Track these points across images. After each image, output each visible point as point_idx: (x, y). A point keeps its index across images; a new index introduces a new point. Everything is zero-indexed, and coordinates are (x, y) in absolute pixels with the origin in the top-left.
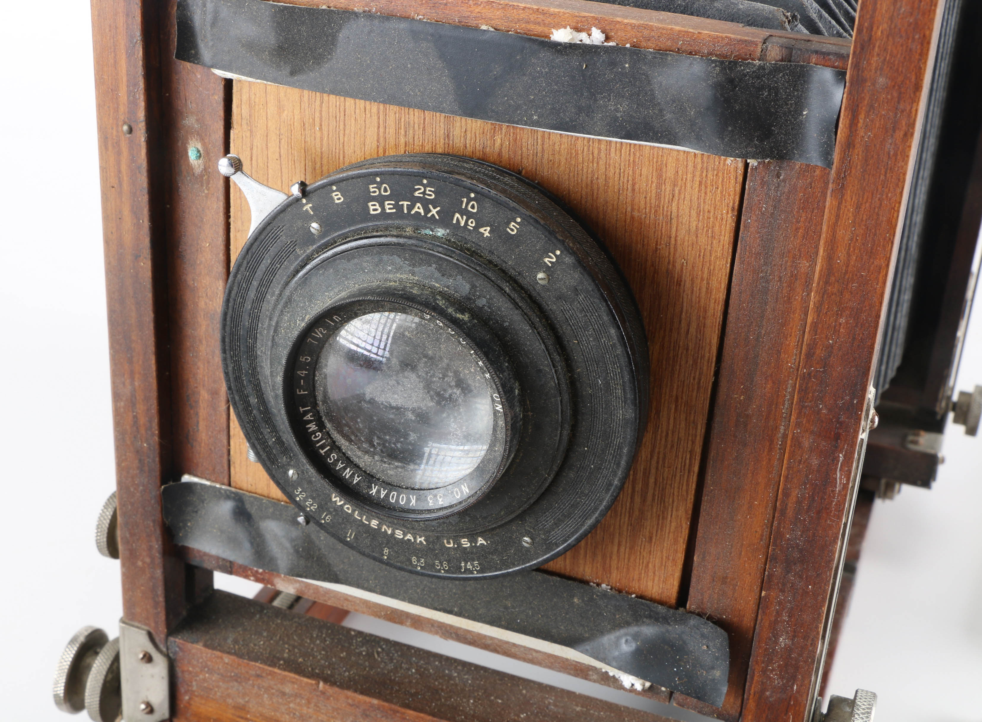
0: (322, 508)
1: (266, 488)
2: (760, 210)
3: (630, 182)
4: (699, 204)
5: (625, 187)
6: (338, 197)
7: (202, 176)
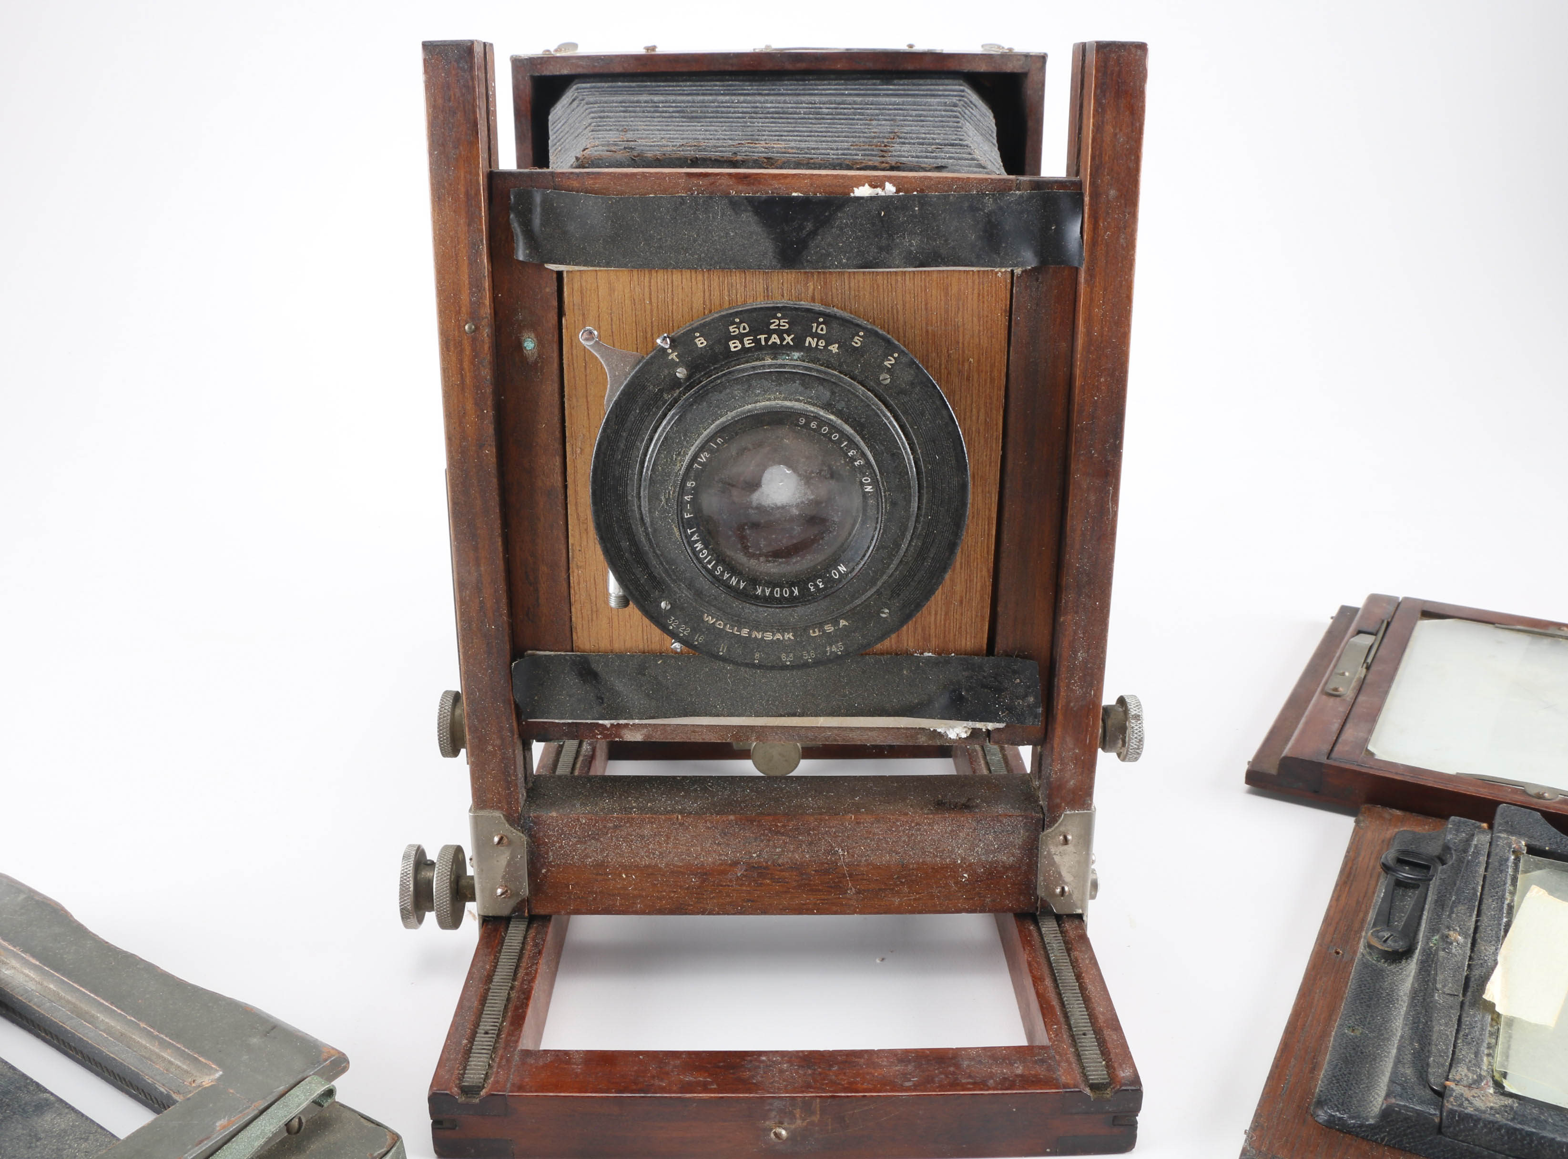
0: (694, 630)
1: (609, 645)
2: (1026, 308)
3: (923, 303)
4: (979, 312)
5: (920, 307)
6: (701, 342)
7: (536, 363)
